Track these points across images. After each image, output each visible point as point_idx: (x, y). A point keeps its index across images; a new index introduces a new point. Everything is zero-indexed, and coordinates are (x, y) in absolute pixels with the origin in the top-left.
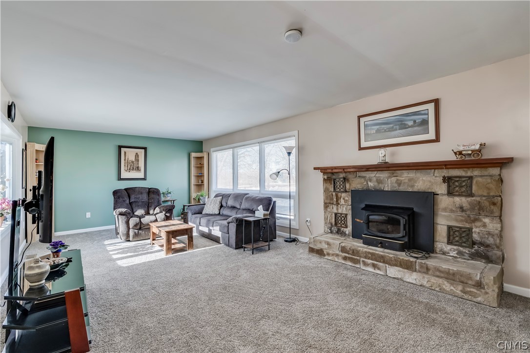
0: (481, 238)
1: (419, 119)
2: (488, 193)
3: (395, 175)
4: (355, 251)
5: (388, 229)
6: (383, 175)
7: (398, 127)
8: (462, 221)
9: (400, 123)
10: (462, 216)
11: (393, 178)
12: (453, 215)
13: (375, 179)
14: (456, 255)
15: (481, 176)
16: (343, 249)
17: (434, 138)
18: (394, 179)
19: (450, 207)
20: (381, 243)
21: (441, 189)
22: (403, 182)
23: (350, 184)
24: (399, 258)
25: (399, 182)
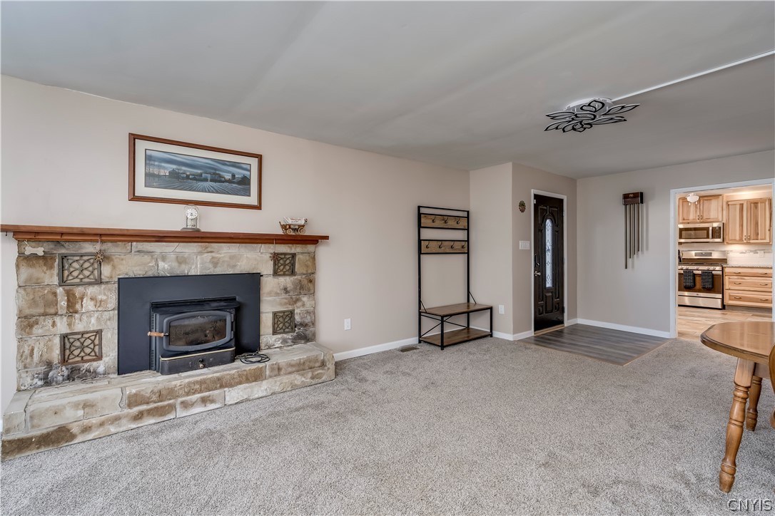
0: (302, 318)
1: (239, 174)
2: (307, 271)
3: (209, 249)
4: (164, 392)
5: (206, 336)
6: (189, 249)
7: (209, 176)
8: (286, 304)
9: (213, 171)
10: (286, 298)
11: (206, 255)
12: (278, 299)
13: (173, 256)
14: (281, 345)
15: (302, 253)
16: (134, 401)
17: (255, 203)
18: (207, 257)
19: (275, 290)
20: (202, 361)
21: (266, 268)
22: (221, 261)
23: (114, 267)
24: (245, 371)
25: (216, 260)
